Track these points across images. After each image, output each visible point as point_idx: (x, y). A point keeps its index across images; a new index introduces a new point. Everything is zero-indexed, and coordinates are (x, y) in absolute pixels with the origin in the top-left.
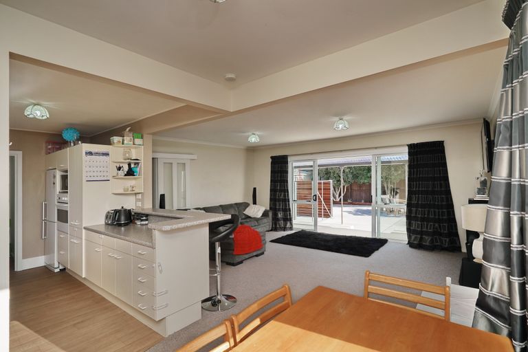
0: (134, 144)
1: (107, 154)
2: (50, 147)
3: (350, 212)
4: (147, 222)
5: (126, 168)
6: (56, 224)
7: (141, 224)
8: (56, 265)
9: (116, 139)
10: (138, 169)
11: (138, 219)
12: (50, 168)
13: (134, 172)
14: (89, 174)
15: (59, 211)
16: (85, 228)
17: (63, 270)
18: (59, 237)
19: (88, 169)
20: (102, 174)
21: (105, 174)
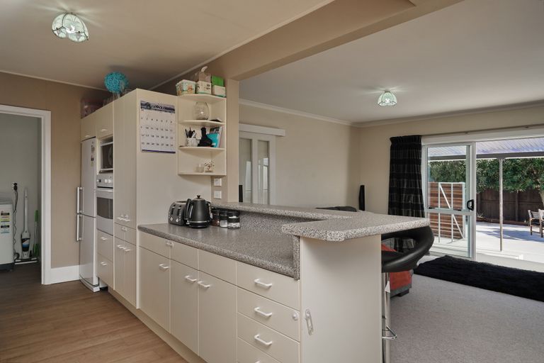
0: (213, 94)
1: (171, 110)
2: (86, 107)
3: (489, 233)
4: (238, 225)
5: (198, 134)
6: (95, 221)
7: (228, 228)
8: (95, 282)
9: (186, 84)
10: (218, 136)
11: (221, 219)
12: (87, 136)
13: (211, 142)
14: (146, 140)
15: (99, 200)
16: (140, 228)
17: (105, 289)
18: (99, 241)
19: (144, 131)
20: (164, 141)
21: (168, 141)
